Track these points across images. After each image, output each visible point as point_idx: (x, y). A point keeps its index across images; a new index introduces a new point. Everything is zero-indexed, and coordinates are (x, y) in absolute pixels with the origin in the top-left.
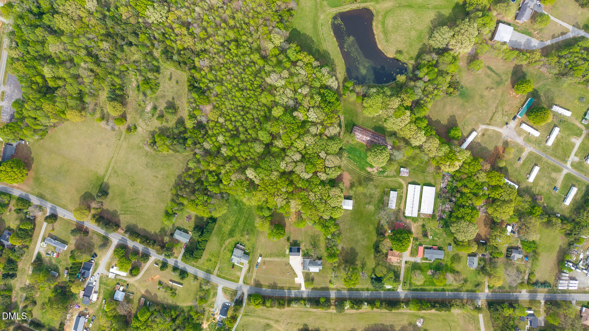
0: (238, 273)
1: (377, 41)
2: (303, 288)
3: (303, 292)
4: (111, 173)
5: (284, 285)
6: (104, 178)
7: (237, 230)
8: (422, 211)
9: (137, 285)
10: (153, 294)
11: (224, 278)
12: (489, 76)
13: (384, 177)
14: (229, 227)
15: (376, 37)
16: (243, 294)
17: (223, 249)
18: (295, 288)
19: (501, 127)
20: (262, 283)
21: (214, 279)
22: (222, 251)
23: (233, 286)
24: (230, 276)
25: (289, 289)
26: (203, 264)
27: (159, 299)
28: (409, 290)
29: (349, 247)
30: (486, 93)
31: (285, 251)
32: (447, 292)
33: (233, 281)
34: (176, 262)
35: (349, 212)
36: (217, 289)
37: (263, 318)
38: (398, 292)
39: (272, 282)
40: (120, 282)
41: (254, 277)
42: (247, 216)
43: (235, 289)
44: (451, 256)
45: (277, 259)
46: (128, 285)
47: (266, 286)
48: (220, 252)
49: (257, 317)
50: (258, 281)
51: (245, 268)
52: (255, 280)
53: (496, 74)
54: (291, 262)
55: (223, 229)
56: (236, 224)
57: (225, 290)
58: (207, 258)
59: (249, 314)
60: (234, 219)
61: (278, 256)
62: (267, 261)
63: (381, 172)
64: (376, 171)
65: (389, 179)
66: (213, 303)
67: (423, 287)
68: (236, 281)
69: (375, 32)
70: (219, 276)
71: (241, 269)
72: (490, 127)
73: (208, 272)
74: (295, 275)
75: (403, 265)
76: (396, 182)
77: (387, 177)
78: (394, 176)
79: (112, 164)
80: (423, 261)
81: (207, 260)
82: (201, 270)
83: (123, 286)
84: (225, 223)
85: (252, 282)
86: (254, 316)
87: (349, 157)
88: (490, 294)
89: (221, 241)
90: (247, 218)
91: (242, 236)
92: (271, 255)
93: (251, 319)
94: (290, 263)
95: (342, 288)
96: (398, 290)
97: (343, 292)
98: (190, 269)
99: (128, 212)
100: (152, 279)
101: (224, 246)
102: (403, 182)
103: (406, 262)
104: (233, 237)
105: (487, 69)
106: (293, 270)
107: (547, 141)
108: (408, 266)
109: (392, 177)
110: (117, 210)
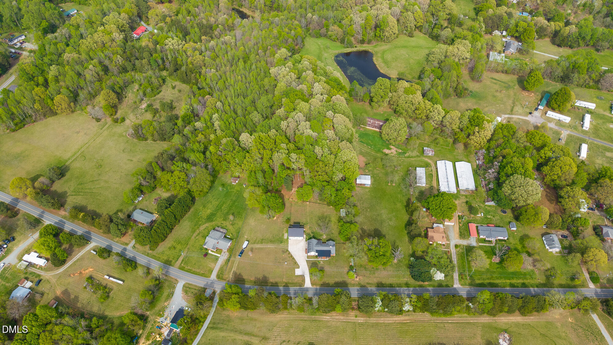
0: (212, 265)
1: (379, 69)
2: (308, 284)
3: (307, 289)
4: (78, 157)
5: (277, 280)
6: (67, 161)
7: (218, 214)
8: (461, 187)
9: (54, 281)
10: (72, 297)
11: (189, 271)
12: (495, 84)
13: (405, 157)
14: (209, 211)
15: (377, 66)
16: (214, 293)
17: (195, 235)
18: (294, 284)
19: (526, 116)
20: (245, 277)
21: (174, 271)
22: (193, 237)
23: (200, 282)
24: (199, 268)
25: (286, 286)
26: (163, 253)
27: (79, 305)
28: (470, 285)
29: (372, 228)
30: (498, 94)
31: (283, 235)
32: (532, 289)
33: (203, 275)
34: (125, 249)
35: (367, 190)
36: (174, 287)
37: (241, 333)
38: (455, 289)
39: (260, 276)
40: (30, 277)
41: (234, 269)
42: (234, 198)
43: (203, 286)
44: (518, 238)
45: (271, 246)
46: (40, 281)
47: (251, 281)
48: (190, 238)
49: (232, 331)
50: (240, 274)
51: (223, 258)
52: (235, 273)
53: (502, 82)
54: (291, 249)
55: (200, 213)
56: (219, 208)
57: (187, 289)
58: (169, 245)
59: (219, 326)
60: (217, 203)
61: (272, 242)
62: (256, 249)
63: (400, 153)
64: (395, 153)
65: (412, 159)
66: (164, 309)
67: (492, 281)
68: (206, 274)
69: (376, 63)
70: (182, 268)
71: (217, 259)
72: (513, 116)
73: (168, 263)
74: (296, 265)
75: (453, 250)
76: (422, 162)
77: (409, 157)
78: (418, 156)
79: (83, 149)
80: (480, 244)
81: (170, 248)
82: (158, 260)
83: (32, 282)
84: (204, 207)
85: (231, 276)
86: (227, 330)
87: (361, 142)
88: (599, 290)
89: (195, 225)
90: (235, 201)
91: (224, 220)
92: (262, 241)
93: (222, 334)
94: (289, 250)
95: (368, 284)
96: (455, 286)
97: (370, 288)
98: (142, 260)
99: (80, 194)
100: (81, 273)
101: (198, 231)
102: (430, 161)
103: (456, 246)
104: (212, 221)
105: (491, 80)
106: (294, 259)
107: (582, 126)
108: (461, 250)
109: (415, 157)
110: (68, 191)
